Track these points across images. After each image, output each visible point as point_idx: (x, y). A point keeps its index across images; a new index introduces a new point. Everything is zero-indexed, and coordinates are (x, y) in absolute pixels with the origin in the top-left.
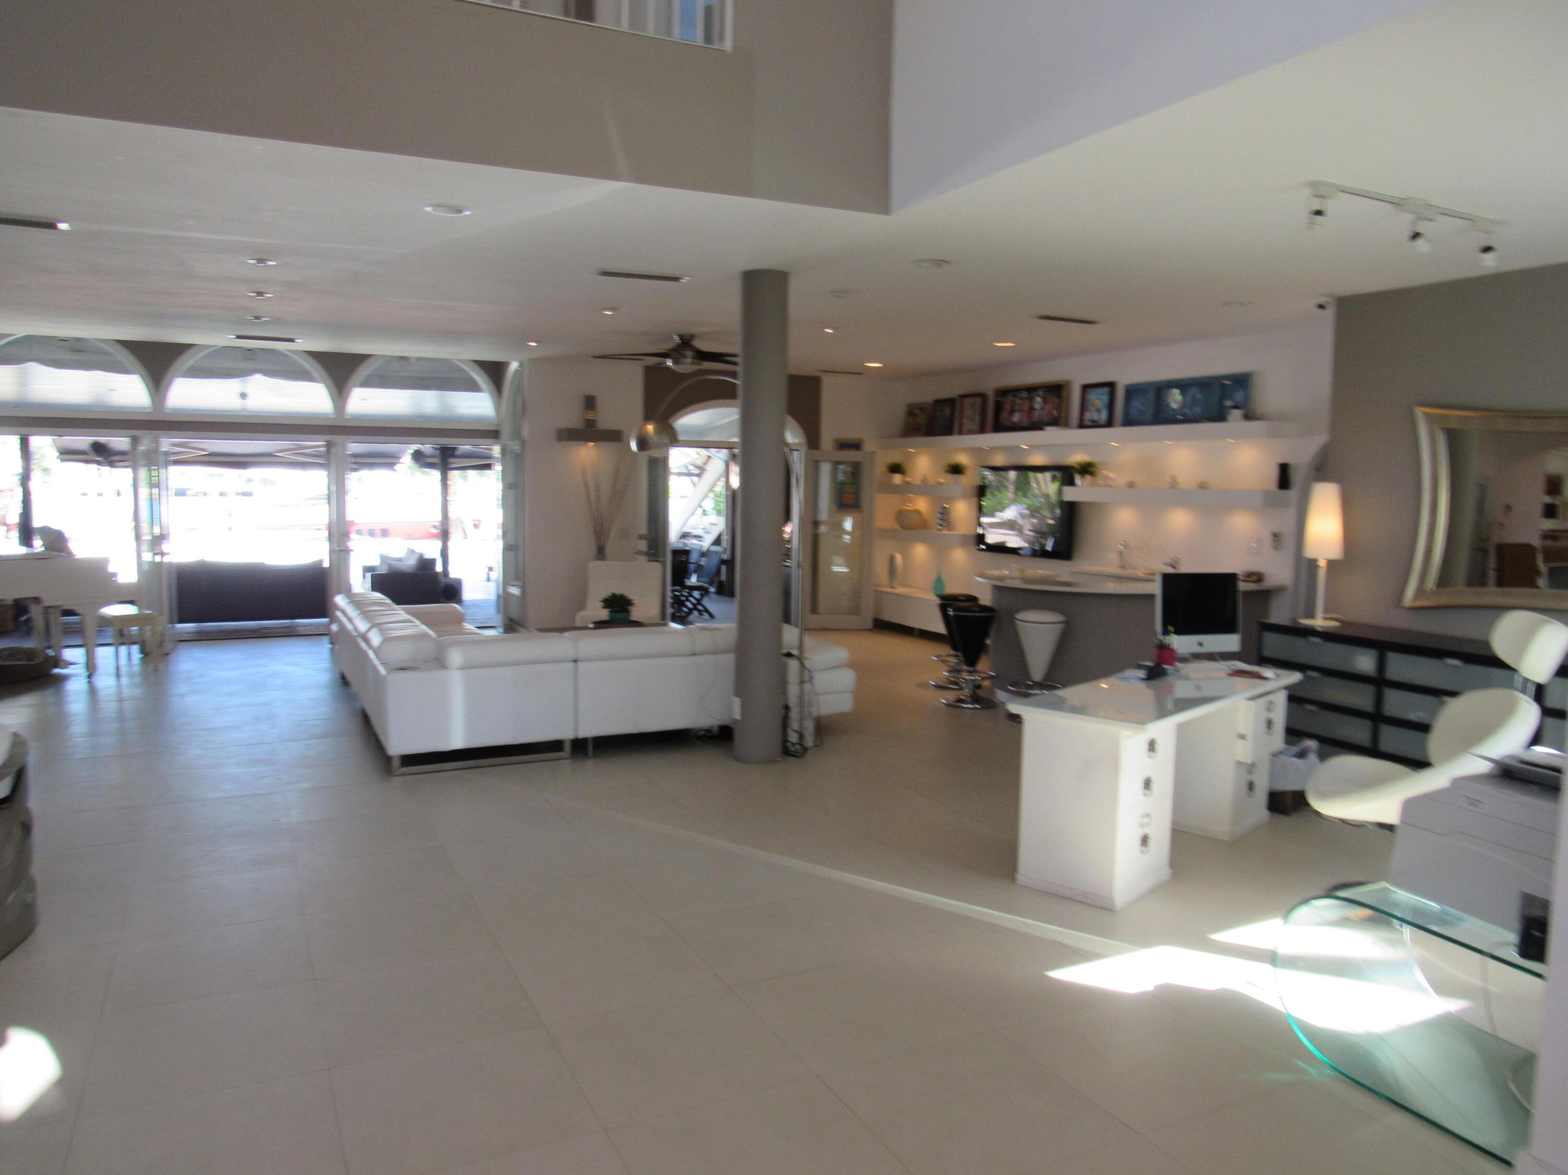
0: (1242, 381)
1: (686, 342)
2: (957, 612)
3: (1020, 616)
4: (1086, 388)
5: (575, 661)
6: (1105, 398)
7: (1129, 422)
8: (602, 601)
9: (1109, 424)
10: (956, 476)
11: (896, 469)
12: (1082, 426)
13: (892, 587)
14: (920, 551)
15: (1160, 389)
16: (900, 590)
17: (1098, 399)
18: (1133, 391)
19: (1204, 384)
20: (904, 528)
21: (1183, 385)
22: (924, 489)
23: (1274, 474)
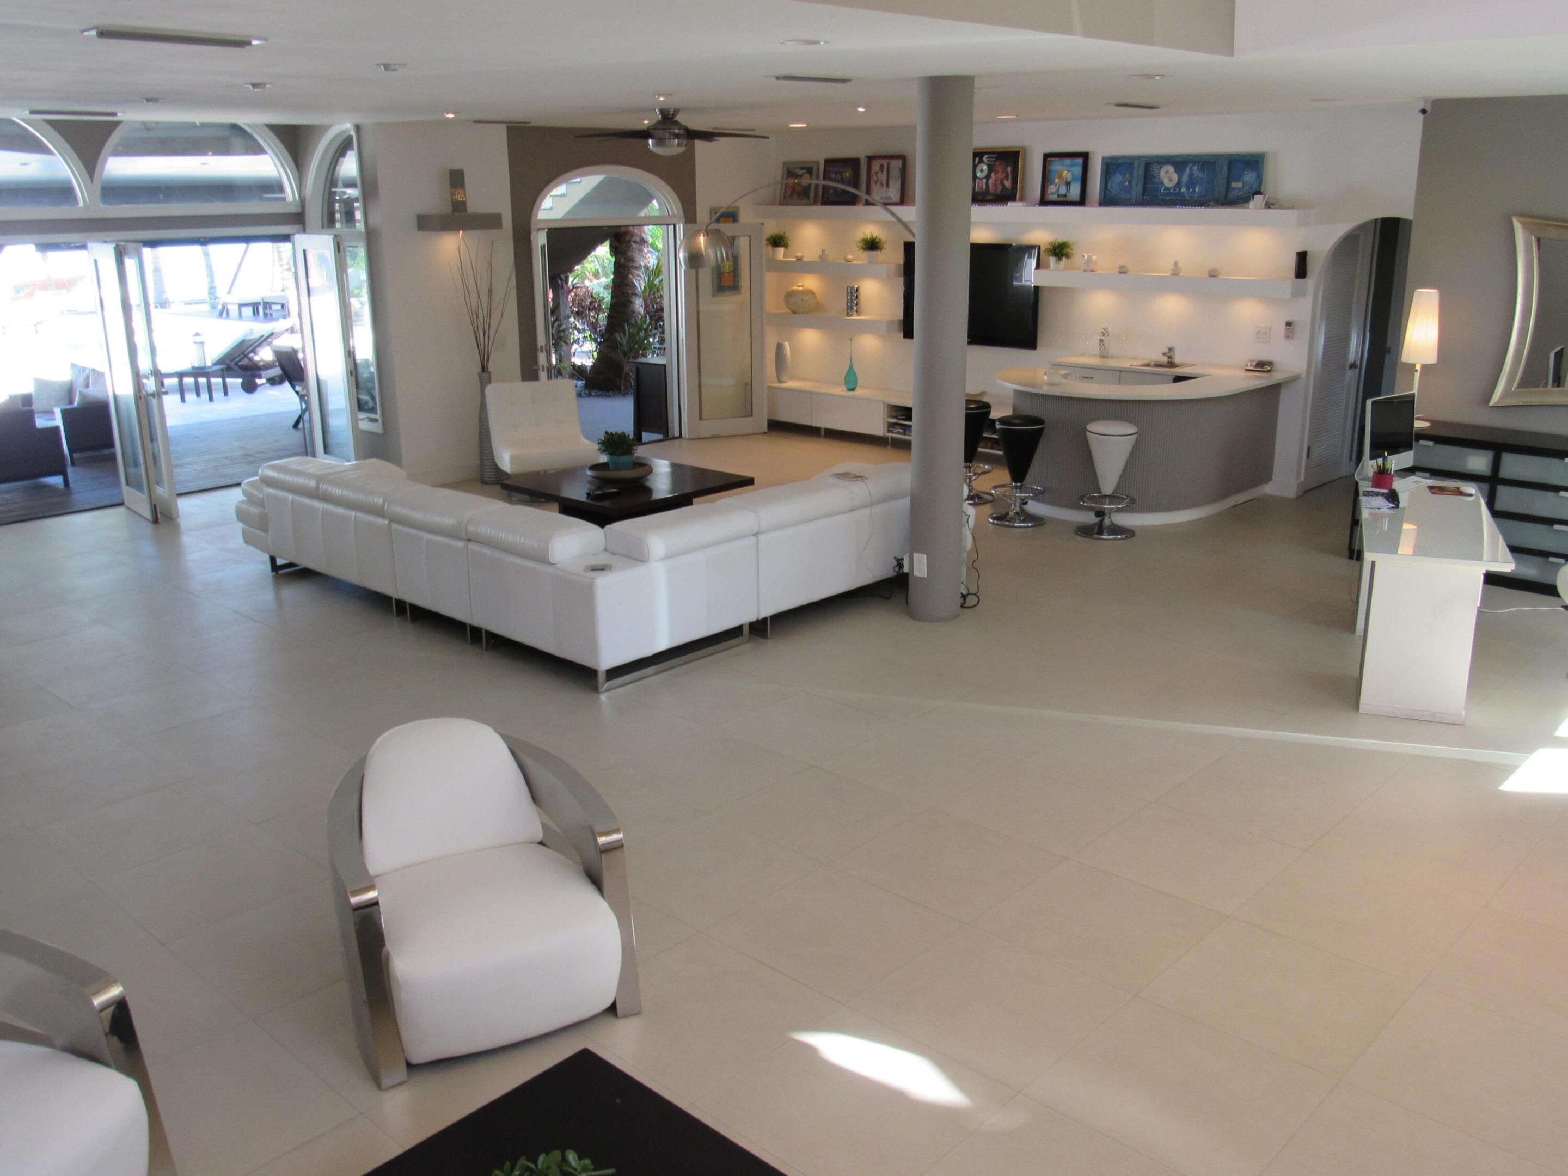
0: (1254, 162)
1: (668, 118)
2: (1004, 425)
3: (1091, 427)
4: (1048, 157)
5: (756, 535)
6: (1078, 170)
7: (1107, 200)
8: (599, 443)
9: (1082, 201)
10: (874, 253)
11: (777, 241)
12: (1044, 202)
13: (780, 382)
14: (810, 338)
15: (1150, 164)
16: (791, 384)
17: (1067, 171)
18: (1112, 166)
19: (1207, 163)
20: (794, 312)
21: (1180, 163)
22: (818, 267)
23: (1292, 262)
